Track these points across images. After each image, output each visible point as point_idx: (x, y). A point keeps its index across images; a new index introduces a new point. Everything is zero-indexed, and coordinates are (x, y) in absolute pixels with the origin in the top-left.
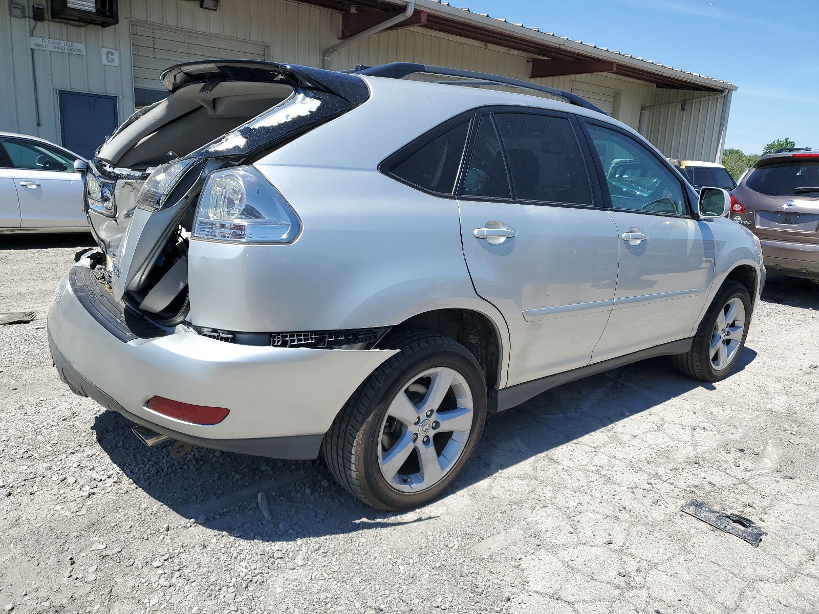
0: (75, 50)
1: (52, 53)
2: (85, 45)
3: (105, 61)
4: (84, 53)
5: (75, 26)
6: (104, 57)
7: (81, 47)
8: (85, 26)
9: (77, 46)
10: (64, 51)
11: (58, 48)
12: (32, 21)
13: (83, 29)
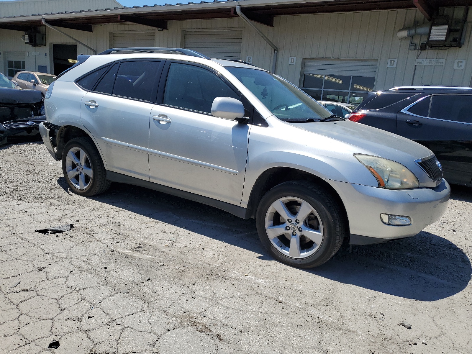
0: (439, 63)
1: (426, 66)
2: (446, 60)
3: (455, 67)
4: (444, 64)
5: (443, 50)
6: (456, 64)
7: (443, 61)
8: (448, 49)
9: (441, 60)
10: (432, 64)
11: (430, 63)
12: (420, 51)
13: (447, 50)
